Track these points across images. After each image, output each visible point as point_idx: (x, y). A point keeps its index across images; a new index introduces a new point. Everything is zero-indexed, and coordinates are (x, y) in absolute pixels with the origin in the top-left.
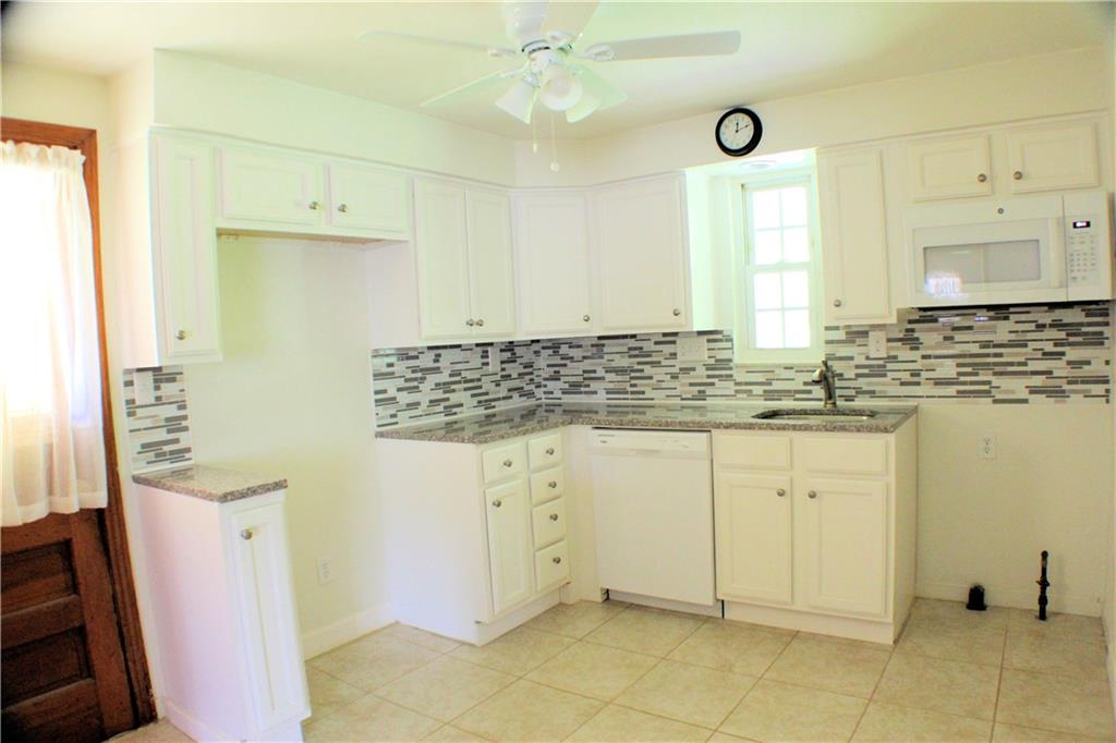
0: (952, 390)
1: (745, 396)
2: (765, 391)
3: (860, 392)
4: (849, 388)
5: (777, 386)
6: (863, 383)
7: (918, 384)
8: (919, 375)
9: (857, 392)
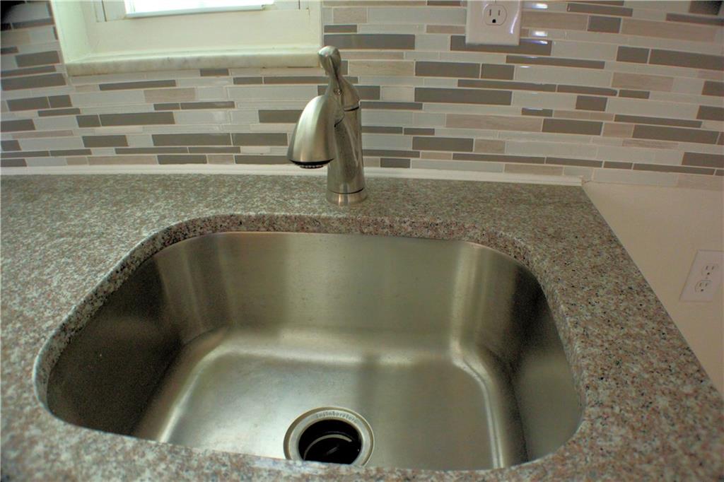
0: (674, 153)
1: (110, 151)
2: (157, 139)
3: (425, 142)
4: (397, 130)
5: (186, 123)
6: (435, 118)
7: (594, 129)
8: (601, 105)
9: (419, 144)
